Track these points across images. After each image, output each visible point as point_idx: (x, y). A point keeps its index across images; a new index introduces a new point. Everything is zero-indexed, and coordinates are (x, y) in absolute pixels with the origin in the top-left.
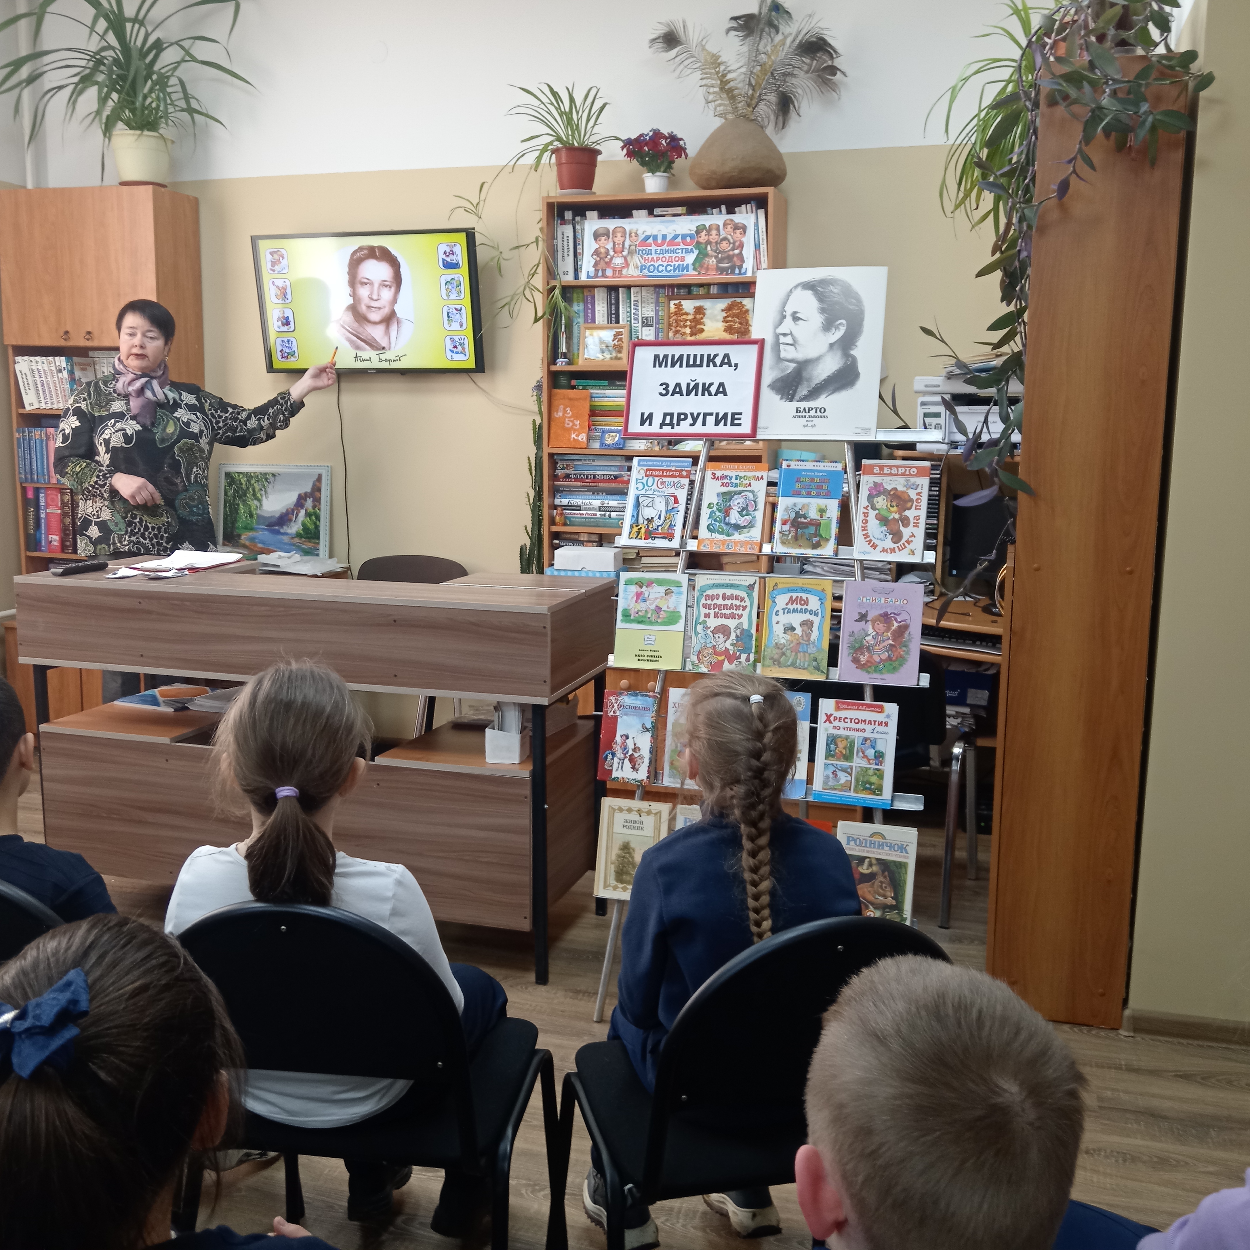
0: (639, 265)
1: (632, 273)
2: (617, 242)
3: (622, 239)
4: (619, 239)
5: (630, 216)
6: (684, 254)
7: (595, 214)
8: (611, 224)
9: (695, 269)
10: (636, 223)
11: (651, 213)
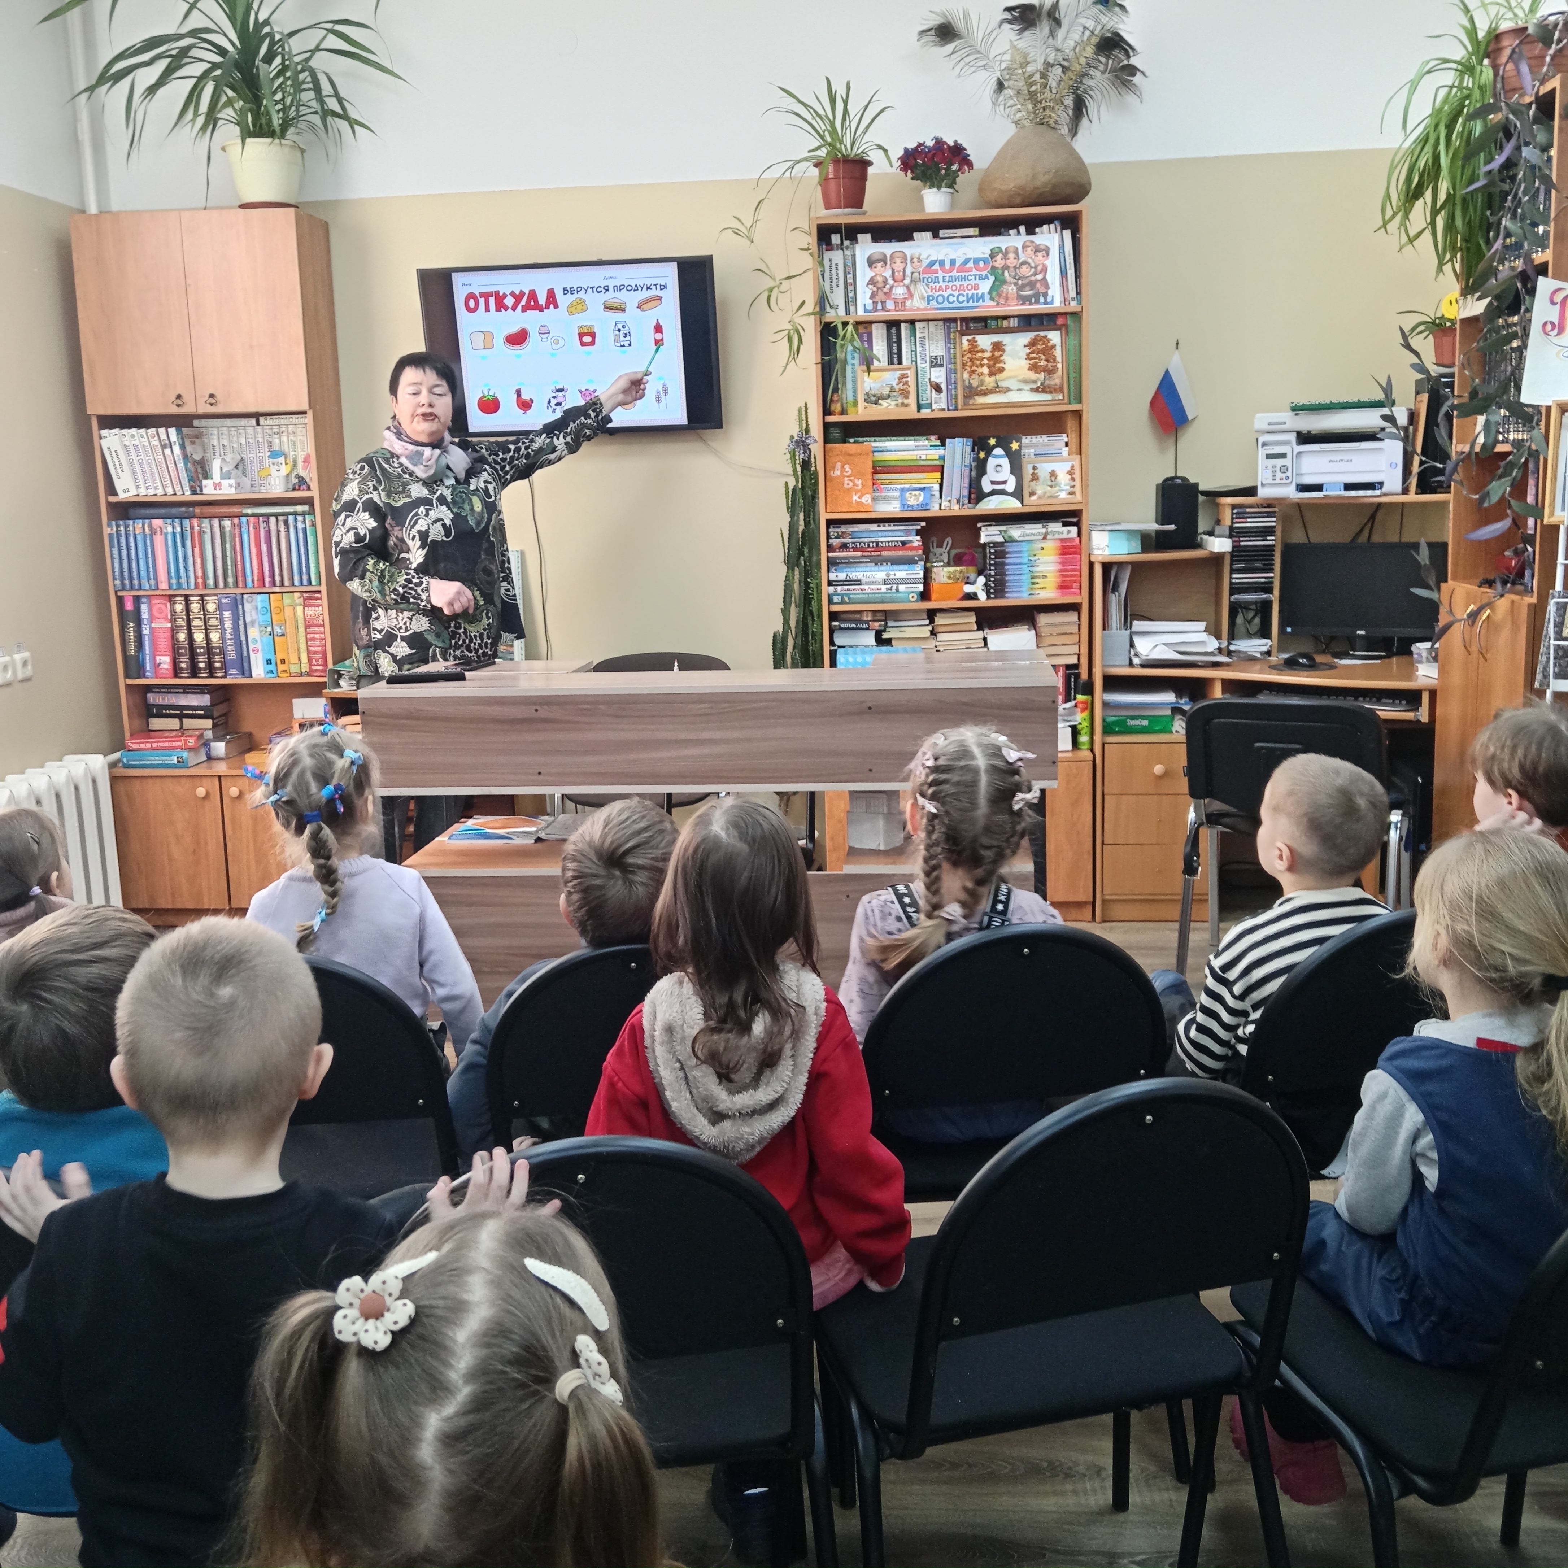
0: (925, 295)
1: (917, 306)
2: (896, 269)
3: (902, 266)
4: (898, 266)
5: (910, 238)
6: (977, 281)
7: (868, 236)
8: (888, 248)
9: (992, 299)
10: (918, 246)
11: (936, 236)
